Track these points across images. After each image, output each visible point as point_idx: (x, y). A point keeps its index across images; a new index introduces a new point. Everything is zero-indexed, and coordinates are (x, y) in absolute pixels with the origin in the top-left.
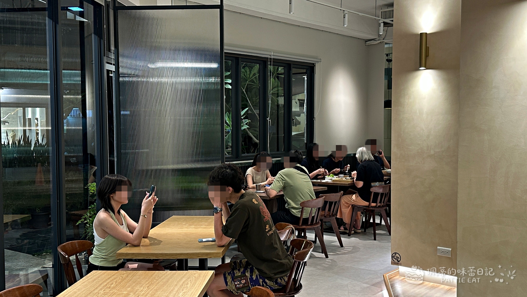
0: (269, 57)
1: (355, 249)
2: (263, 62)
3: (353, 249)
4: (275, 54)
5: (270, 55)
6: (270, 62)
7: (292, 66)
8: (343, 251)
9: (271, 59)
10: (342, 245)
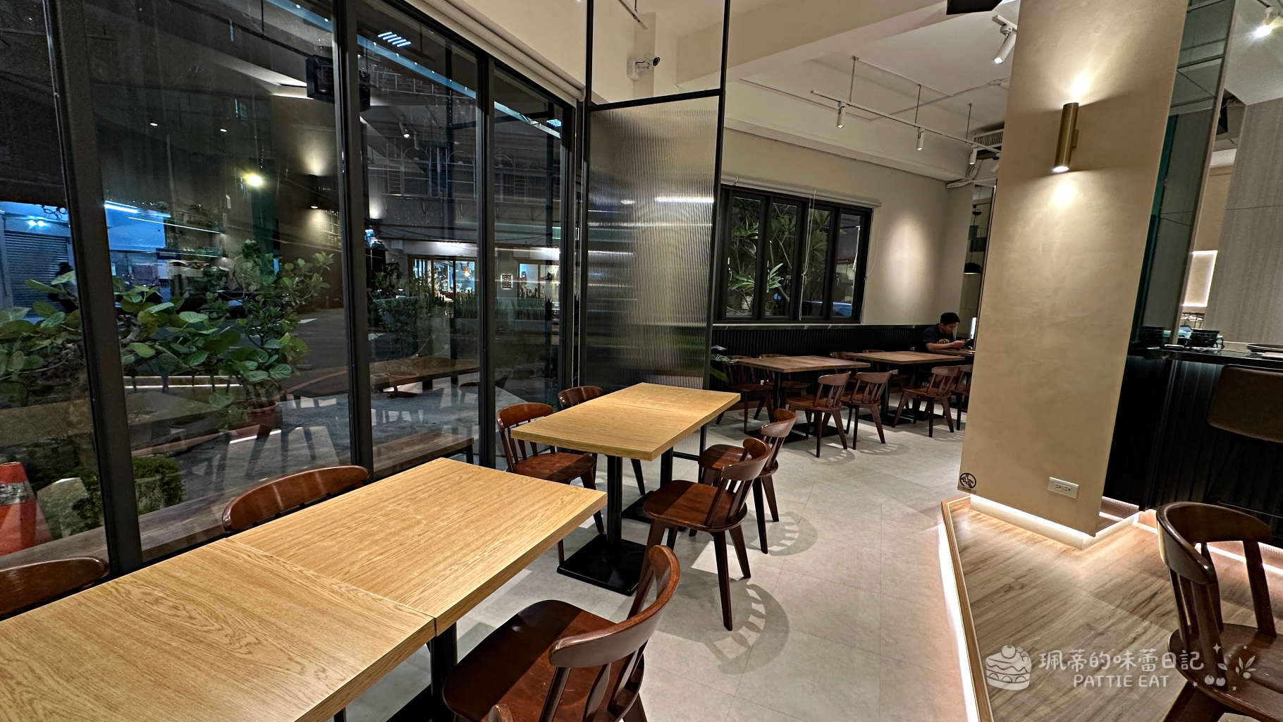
0: (811, 197)
1: (902, 448)
2: (802, 204)
3: (899, 448)
4: (819, 193)
5: (812, 195)
6: (812, 203)
7: (841, 210)
8: (883, 449)
9: (812, 199)
10: (883, 441)
